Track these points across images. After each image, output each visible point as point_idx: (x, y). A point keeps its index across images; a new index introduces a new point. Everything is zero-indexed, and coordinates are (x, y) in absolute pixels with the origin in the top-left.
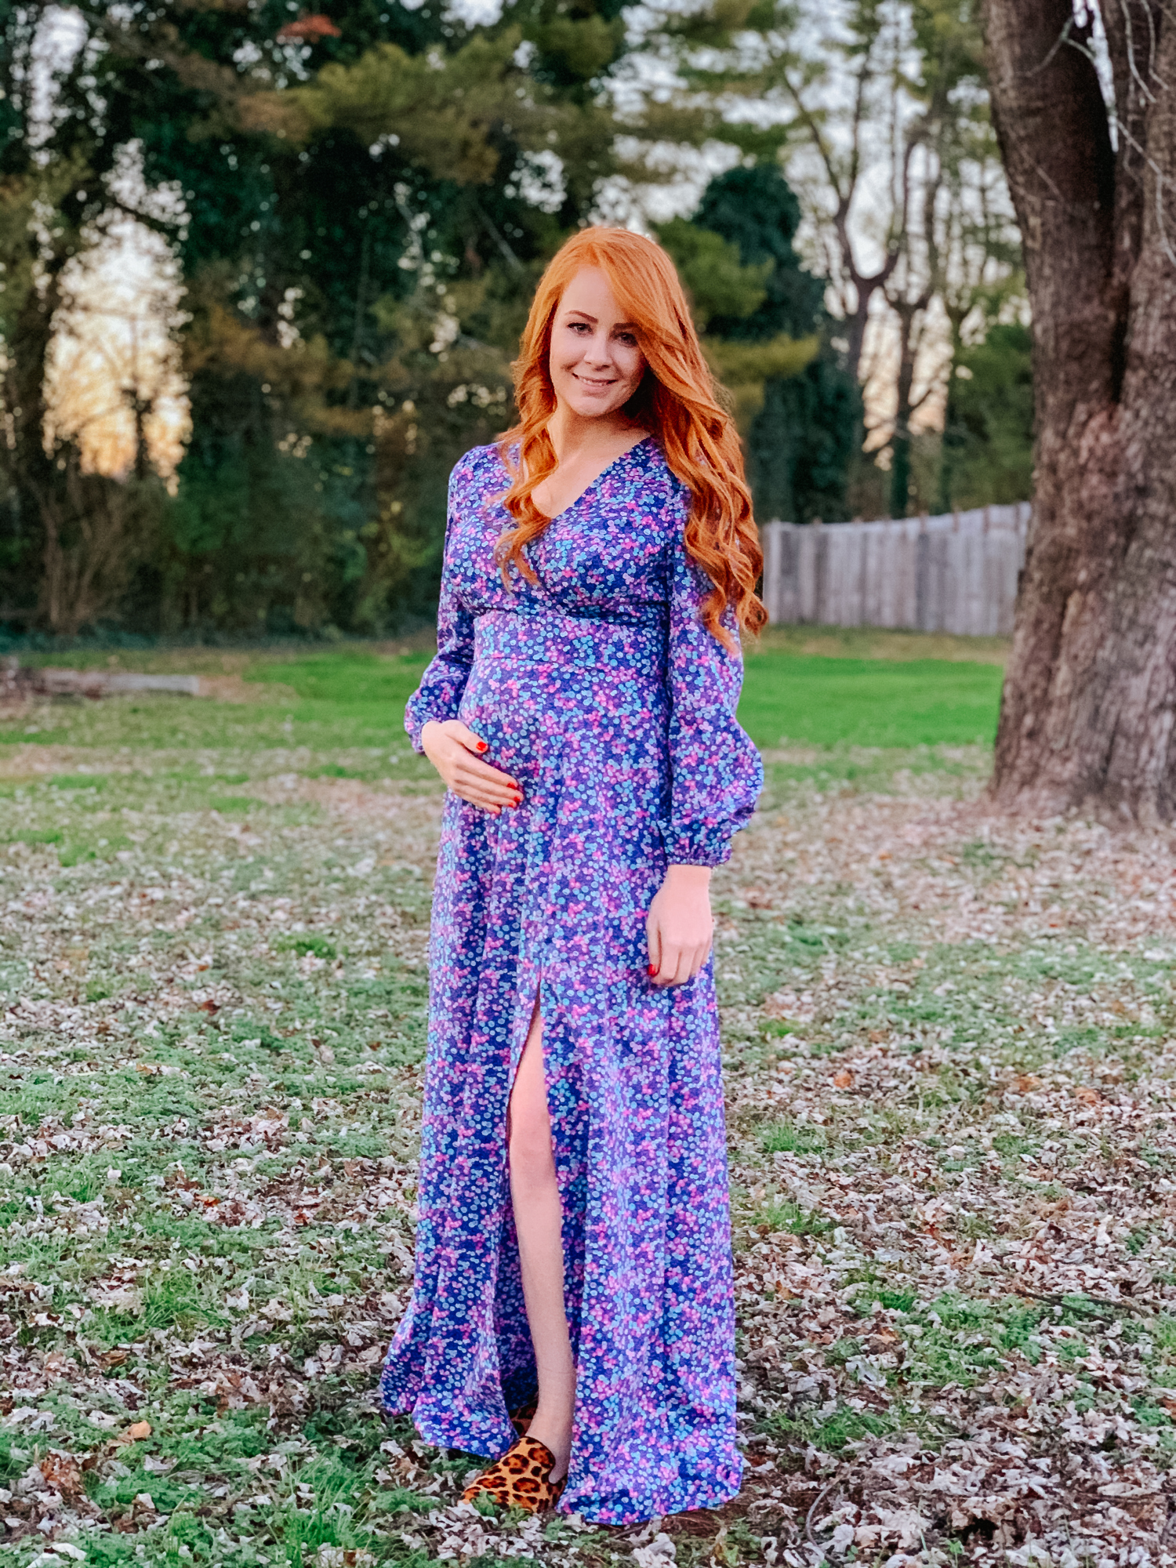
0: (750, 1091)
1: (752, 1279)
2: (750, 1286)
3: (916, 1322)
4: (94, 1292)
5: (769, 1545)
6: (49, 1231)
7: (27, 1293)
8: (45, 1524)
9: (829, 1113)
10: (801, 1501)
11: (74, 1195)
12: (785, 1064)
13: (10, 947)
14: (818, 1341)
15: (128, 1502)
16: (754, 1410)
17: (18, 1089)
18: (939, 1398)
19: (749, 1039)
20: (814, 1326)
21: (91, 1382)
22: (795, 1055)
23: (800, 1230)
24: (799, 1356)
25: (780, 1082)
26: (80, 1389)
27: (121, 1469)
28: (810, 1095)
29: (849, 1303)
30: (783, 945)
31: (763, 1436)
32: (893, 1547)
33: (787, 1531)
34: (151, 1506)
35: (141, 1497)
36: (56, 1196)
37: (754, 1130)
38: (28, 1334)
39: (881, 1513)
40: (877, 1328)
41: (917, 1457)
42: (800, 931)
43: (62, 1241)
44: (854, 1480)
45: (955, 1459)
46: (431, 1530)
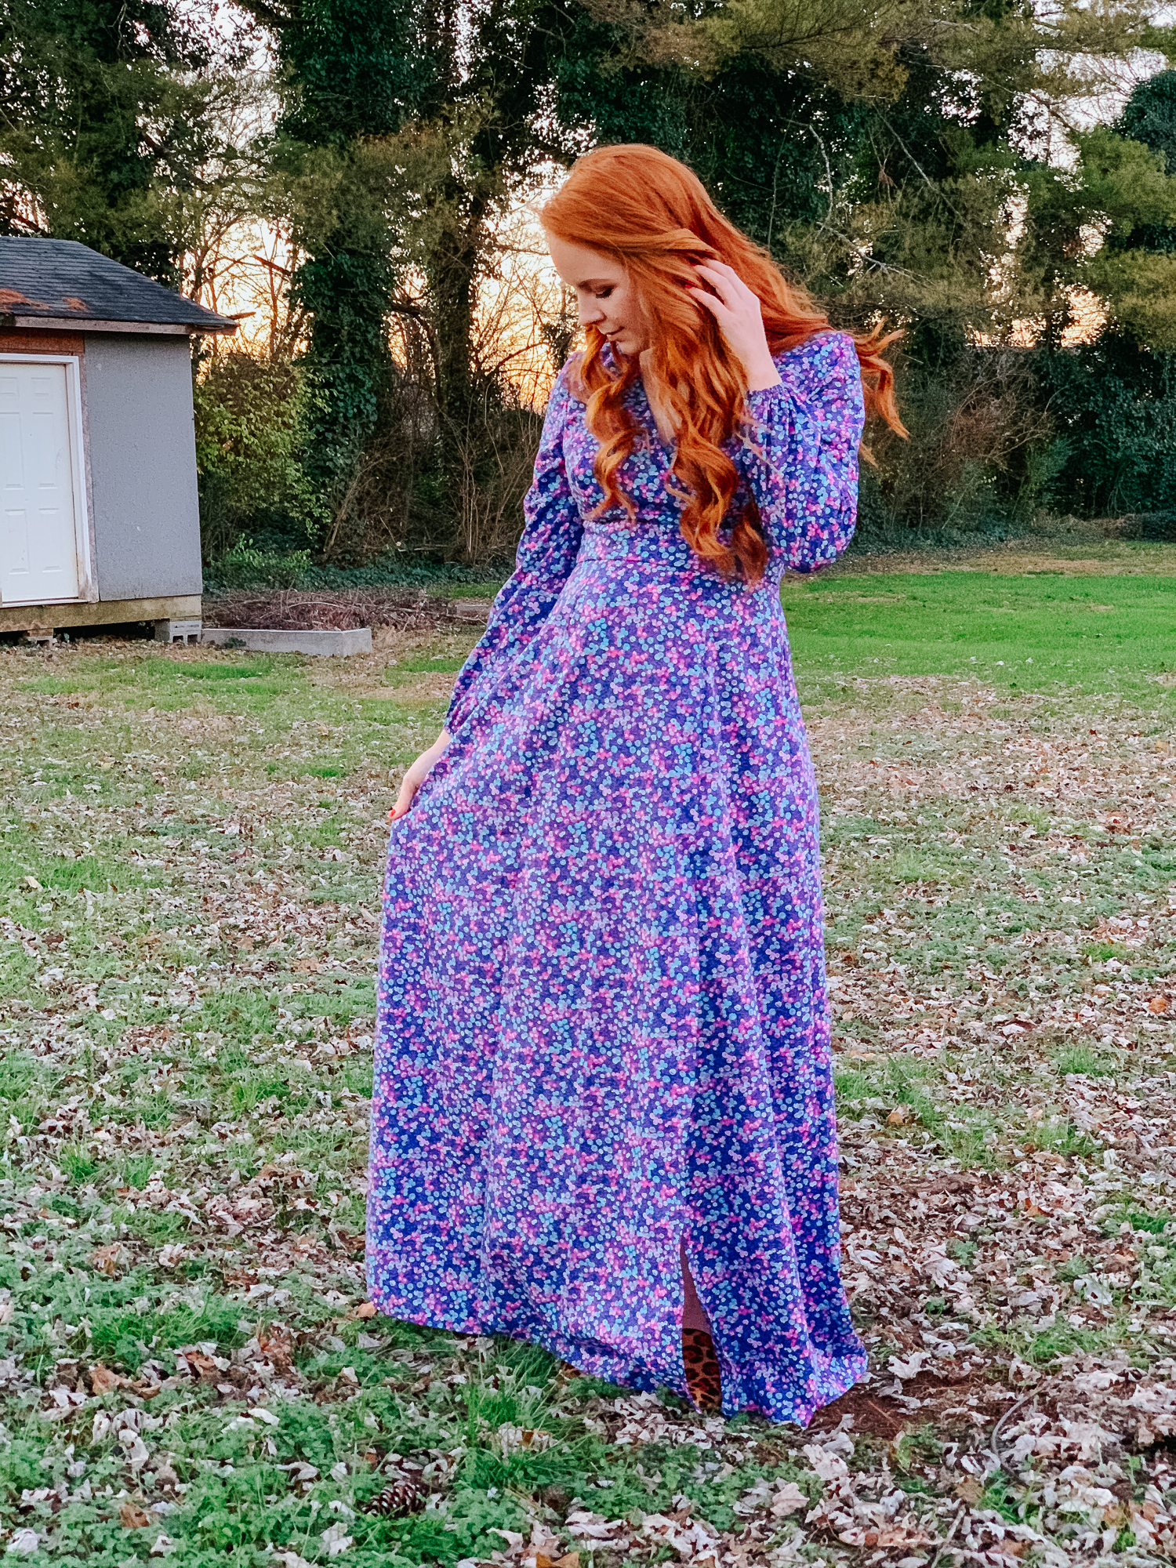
0: (1059, 1012)
1: (1005, 1195)
2: (1001, 1203)
3: (1162, 1244)
4: (356, 1181)
5: (949, 1450)
6: (330, 1123)
7: (294, 1180)
8: (254, 1392)
9: (1135, 1037)
10: (994, 1410)
11: (362, 1091)
12: (1102, 988)
13: (366, 862)
14: (1055, 1258)
15: (334, 1374)
16: (969, 1321)
17: (339, 993)
18: (1165, 1318)
19: (1069, 961)
20: (1054, 1244)
21: (335, 1264)
22: (1114, 979)
23: (1067, 1151)
24: (1027, 1271)
25: (1092, 1005)
26: (323, 1270)
27: (338, 1344)
28: (1120, 1019)
29: (1099, 1223)
30: (1133, 869)
31: (972, 1346)
32: (1072, 1459)
33: (973, 1438)
34: (355, 1379)
35: (346, 1371)
36: (346, 1092)
37: (1053, 1052)
38: (285, 1217)
39: (1066, 1424)
40: (1120, 1248)
41: (1124, 1374)
42: (1154, 856)
43: (339, 1133)
44: (1053, 1393)
45: (1162, 1378)
46: (615, 1416)
